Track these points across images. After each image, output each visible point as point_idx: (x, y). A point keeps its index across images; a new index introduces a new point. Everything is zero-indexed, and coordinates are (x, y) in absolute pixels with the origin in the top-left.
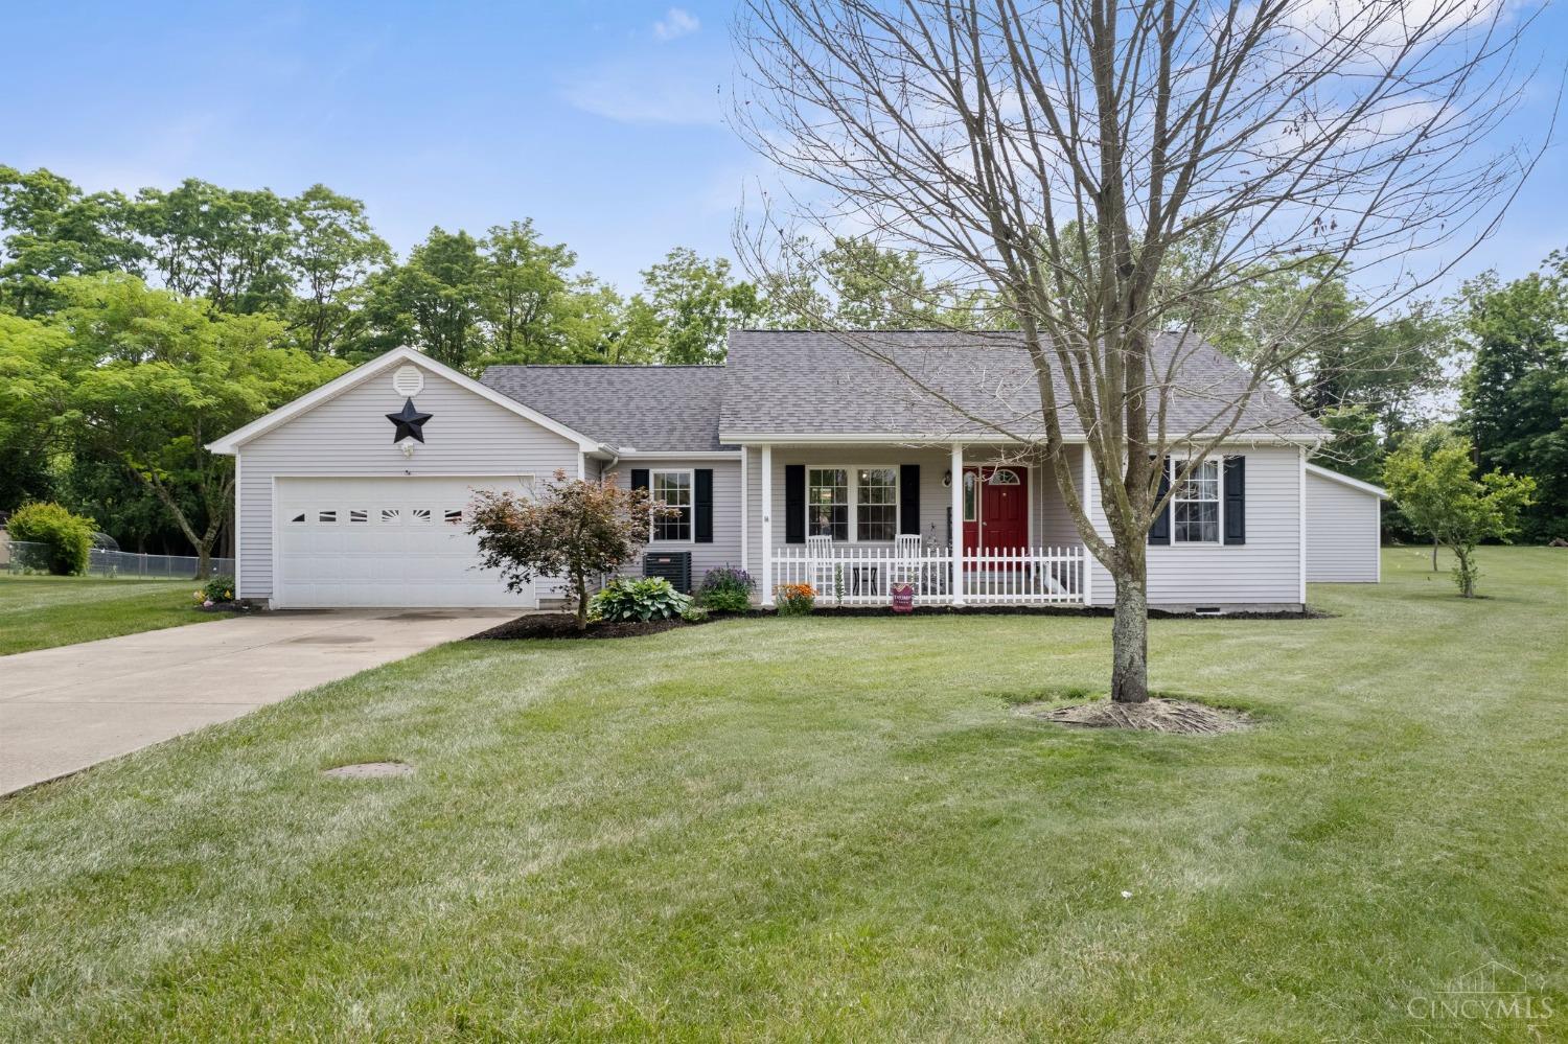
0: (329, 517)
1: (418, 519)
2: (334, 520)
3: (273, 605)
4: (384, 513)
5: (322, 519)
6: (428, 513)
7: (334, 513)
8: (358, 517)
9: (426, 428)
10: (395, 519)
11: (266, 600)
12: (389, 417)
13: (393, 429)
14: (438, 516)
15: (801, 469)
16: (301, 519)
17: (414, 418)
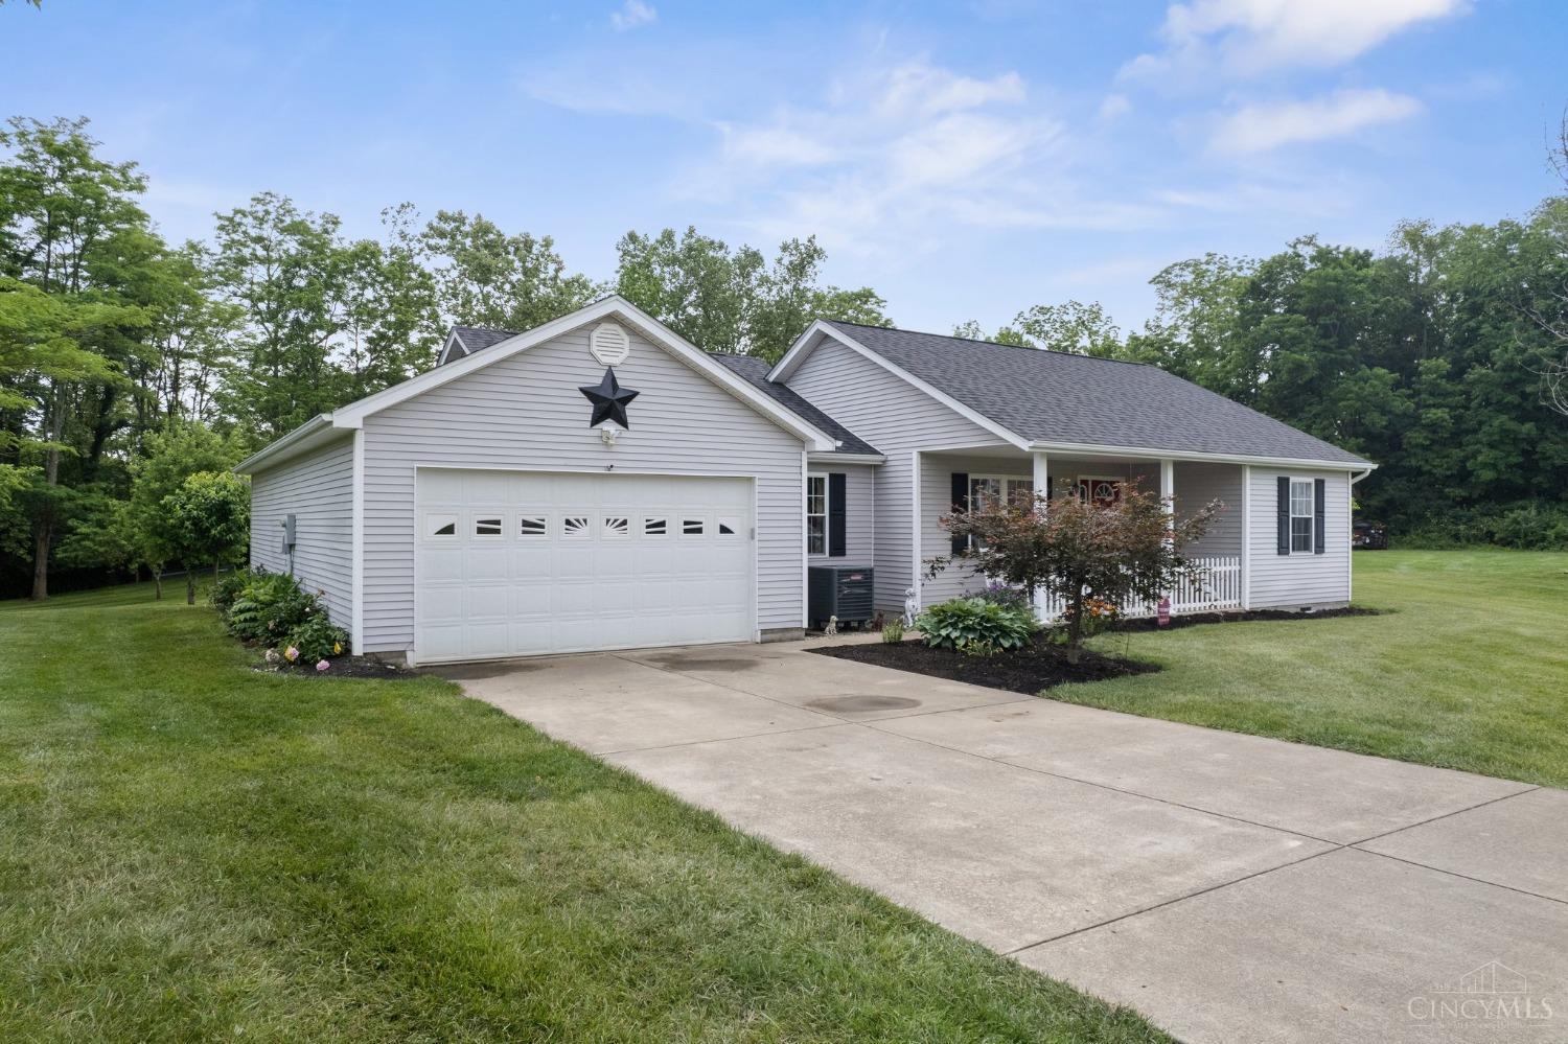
0: (489, 528)
1: (611, 531)
2: (497, 531)
3: (412, 660)
4: (568, 522)
5: (481, 531)
6: (624, 523)
7: (498, 522)
8: (531, 526)
9: (630, 410)
10: (581, 532)
11: (402, 654)
12: (582, 390)
13: (588, 408)
14: (637, 526)
15: (965, 477)
16: (449, 530)
17: (620, 395)
